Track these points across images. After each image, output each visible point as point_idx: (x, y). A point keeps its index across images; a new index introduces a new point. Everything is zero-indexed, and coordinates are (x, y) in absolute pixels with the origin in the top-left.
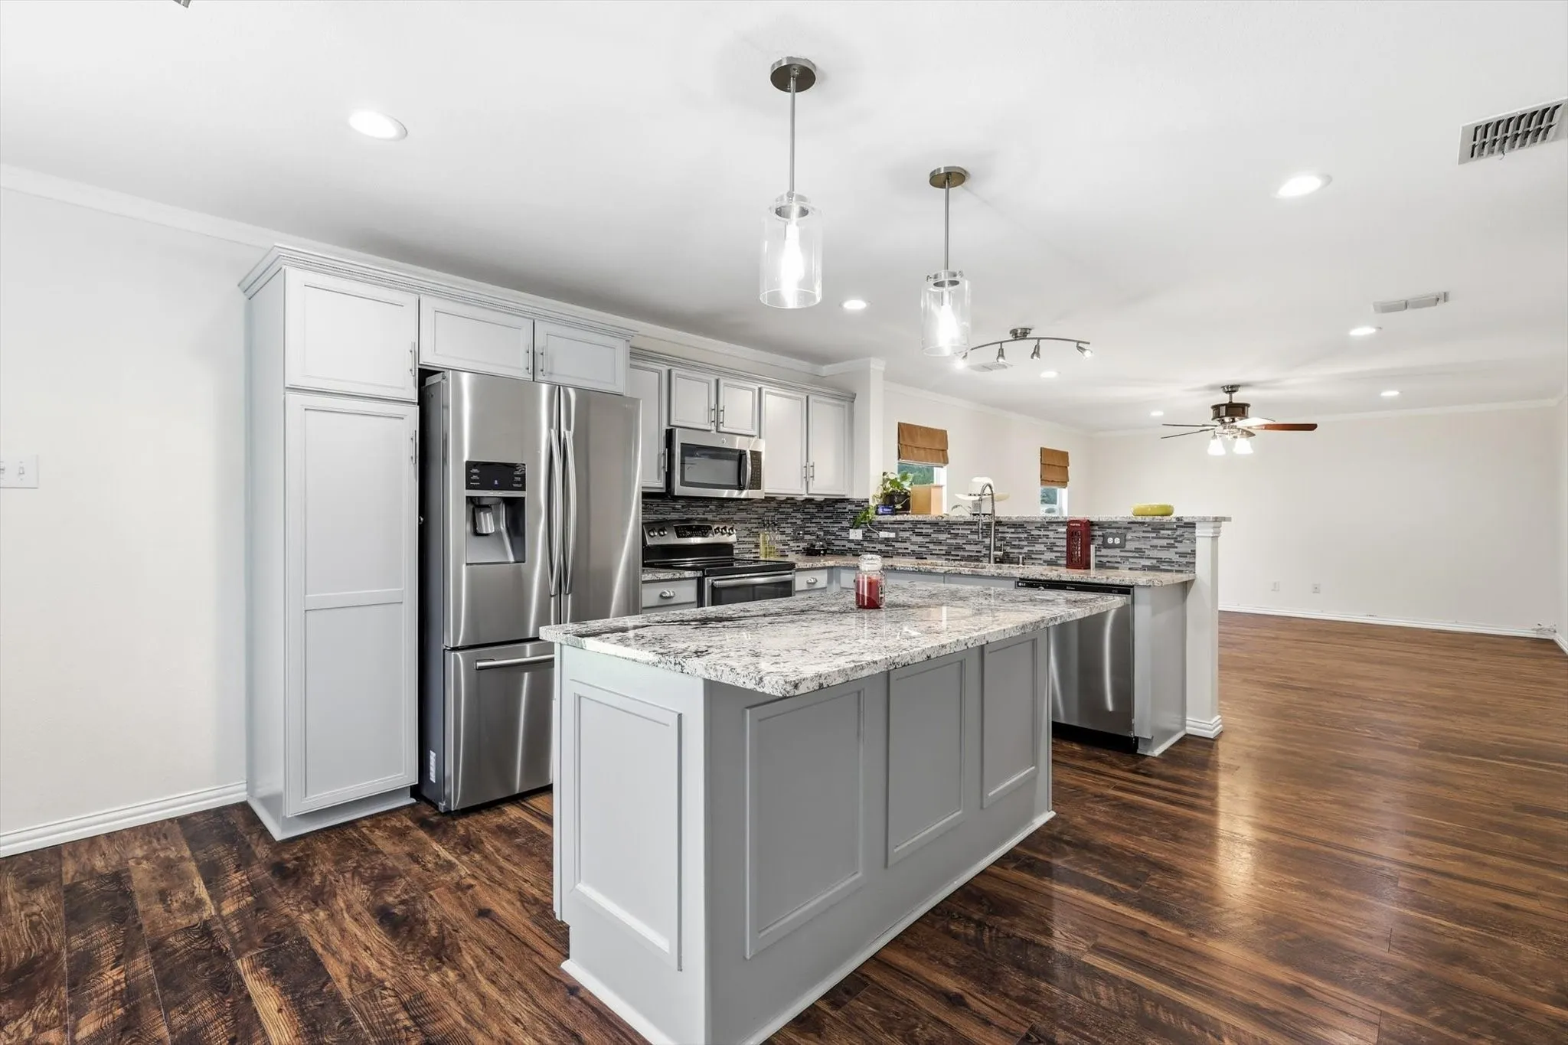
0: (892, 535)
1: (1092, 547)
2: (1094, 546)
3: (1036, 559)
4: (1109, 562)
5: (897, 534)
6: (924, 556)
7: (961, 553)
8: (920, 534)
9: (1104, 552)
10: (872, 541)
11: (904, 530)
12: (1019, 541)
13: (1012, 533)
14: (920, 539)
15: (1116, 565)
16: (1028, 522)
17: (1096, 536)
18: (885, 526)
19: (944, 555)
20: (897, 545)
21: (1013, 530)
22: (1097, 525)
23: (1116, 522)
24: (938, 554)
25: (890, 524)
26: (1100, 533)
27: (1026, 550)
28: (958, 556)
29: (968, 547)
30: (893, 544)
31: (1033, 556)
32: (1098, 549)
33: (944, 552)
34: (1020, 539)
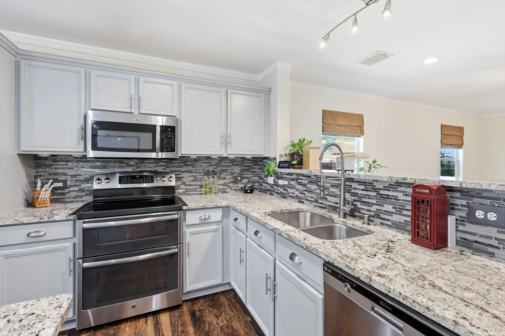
0: (286, 183)
1: (451, 220)
2: (454, 217)
3: (384, 219)
4: (476, 242)
5: (289, 183)
6: (303, 201)
7: (325, 202)
8: (300, 184)
9: (469, 227)
10: (277, 186)
11: (293, 180)
12: (369, 198)
13: (362, 190)
14: (300, 187)
15: (490, 249)
16: (377, 181)
17: (457, 205)
18: (284, 176)
19: (314, 201)
20: (290, 190)
21: (363, 187)
22: (460, 191)
23: (491, 191)
24: (310, 201)
25: (286, 175)
26: (464, 202)
27: (374, 208)
28: (322, 204)
29: (329, 198)
30: (287, 189)
31: (382, 216)
32: (459, 221)
33: (313, 200)
34: (370, 197)
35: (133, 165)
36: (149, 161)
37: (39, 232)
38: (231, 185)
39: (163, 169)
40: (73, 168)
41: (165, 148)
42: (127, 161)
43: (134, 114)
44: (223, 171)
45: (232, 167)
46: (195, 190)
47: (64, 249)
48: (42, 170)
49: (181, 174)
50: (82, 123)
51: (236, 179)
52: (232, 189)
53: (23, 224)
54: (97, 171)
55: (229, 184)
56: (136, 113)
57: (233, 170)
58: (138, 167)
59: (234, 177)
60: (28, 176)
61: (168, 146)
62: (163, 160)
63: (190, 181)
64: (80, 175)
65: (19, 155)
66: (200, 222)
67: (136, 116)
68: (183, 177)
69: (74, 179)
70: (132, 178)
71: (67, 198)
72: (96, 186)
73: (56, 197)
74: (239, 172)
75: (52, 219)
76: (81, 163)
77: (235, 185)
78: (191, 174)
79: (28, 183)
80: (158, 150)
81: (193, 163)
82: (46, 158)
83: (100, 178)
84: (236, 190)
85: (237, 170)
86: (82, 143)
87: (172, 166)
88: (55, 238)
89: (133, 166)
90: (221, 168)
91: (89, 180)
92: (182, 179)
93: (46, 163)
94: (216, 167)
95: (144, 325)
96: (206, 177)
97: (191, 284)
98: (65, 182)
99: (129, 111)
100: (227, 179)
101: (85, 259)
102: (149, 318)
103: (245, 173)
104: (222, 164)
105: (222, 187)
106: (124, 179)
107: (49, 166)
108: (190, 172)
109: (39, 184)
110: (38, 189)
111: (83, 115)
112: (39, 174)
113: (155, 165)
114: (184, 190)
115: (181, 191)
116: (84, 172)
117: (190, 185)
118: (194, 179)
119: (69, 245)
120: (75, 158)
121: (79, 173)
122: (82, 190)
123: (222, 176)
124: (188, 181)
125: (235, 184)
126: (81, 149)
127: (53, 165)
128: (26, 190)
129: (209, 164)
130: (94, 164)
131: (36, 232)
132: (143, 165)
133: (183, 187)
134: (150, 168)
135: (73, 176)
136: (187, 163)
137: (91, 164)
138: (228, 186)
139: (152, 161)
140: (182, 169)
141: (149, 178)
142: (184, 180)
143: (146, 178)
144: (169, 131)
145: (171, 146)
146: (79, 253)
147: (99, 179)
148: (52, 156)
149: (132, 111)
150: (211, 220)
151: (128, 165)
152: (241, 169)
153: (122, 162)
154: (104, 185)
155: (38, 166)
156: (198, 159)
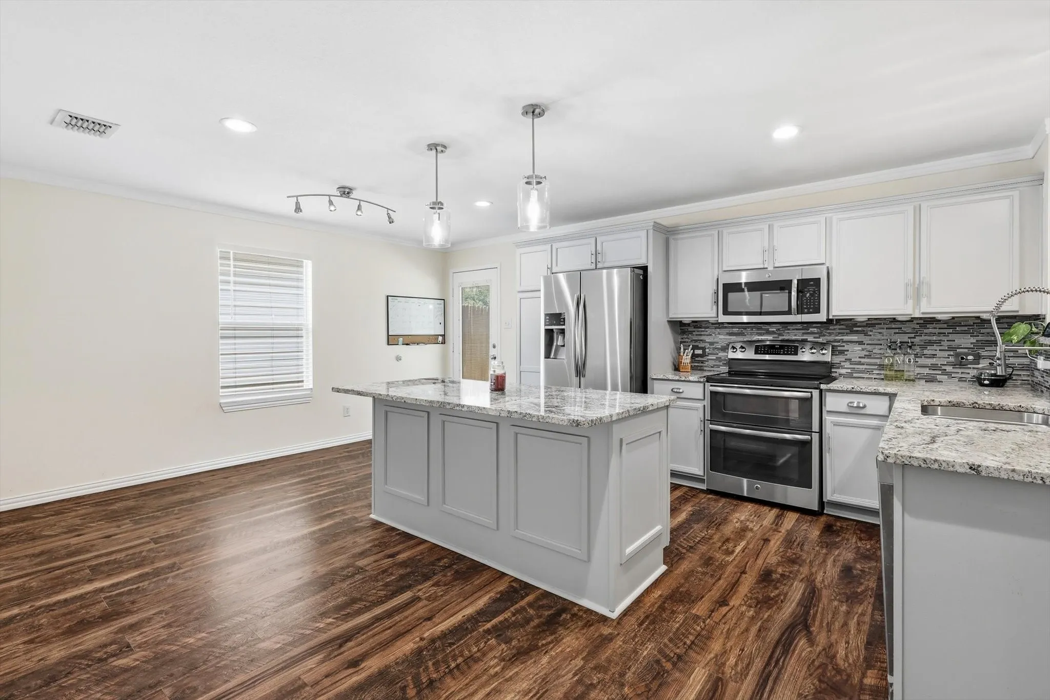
35: (773, 331)
36: (795, 327)
37: (680, 389)
38: (949, 369)
39: (815, 338)
40: (711, 335)
41: (806, 308)
42: (767, 327)
43: (769, 269)
44: (931, 343)
45: (951, 337)
46: (870, 372)
47: (696, 409)
48: (686, 337)
49: (844, 346)
50: (715, 288)
51: (962, 358)
52: (953, 377)
53: (669, 380)
54: (734, 338)
55: (944, 367)
56: (771, 268)
57: (954, 341)
58: (780, 335)
59: (957, 355)
60: (675, 342)
61: (810, 305)
62: (814, 325)
63: (859, 357)
64: (717, 343)
65: (669, 322)
66: (847, 410)
67: (770, 271)
68: (848, 351)
69: (711, 347)
70: (771, 349)
71: (706, 366)
72: (731, 355)
73: (696, 364)
74: (972, 346)
75: (687, 379)
76: (718, 330)
77: (960, 371)
78: (863, 347)
79: (675, 348)
80: (794, 311)
81: (865, 329)
82: (689, 325)
83: (735, 346)
84: (961, 380)
85: (965, 341)
86: (715, 307)
87: (830, 333)
88: (689, 397)
89: (773, 333)
90: (923, 338)
91: (725, 349)
92: (846, 353)
93: (689, 330)
94: (913, 335)
95: (768, 511)
96: (889, 351)
97: (834, 492)
98: (704, 349)
99: (762, 267)
100: (940, 358)
101: (712, 421)
102: (775, 509)
103: (986, 348)
104: (926, 331)
105: (926, 371)
106: (761, 348)
107: (691, 332)
108: (861, 343)
109: (682, 350)
110: (682, 354)
111: (716, 279)
112: (684, 340)
113: (804, 331)
114: (849, 371)
115: (843, 371)
116: (721, 339)
117: (860, 363)
118: (867, 353)
119: (699, 405)
120: (713, 324)
121: (716, 340)
122: (719, 359)
123: (925, 352)
124: (856, 358)
125: (960, 368)
126: (715, 315)
127: (694, 331)
128: (674, 355)
129: (897, 331)
130: (731, 331)
131: (677, 389)
132: (786, 331)
133: (847, 365)
134: (795, 335)
135: (711, 344)
136: (855, 329)
137: (727, 330)
138: (940, 370)
139: (799, 326)
140: (846, 338)
141: (791, 349)
142: (849, 355)
143: (788, 348)
144: (812, 285)
145: (814, 305)
146: (708, 417)
147: (734, 348)
148: (693, 322)
149: (765, 267)
150: (867, 411)
151: (768, 333)
152: (977, 341)
153: (761, 329)
154: (739, 355)
155: (683, 332)
156: (873, 323)
